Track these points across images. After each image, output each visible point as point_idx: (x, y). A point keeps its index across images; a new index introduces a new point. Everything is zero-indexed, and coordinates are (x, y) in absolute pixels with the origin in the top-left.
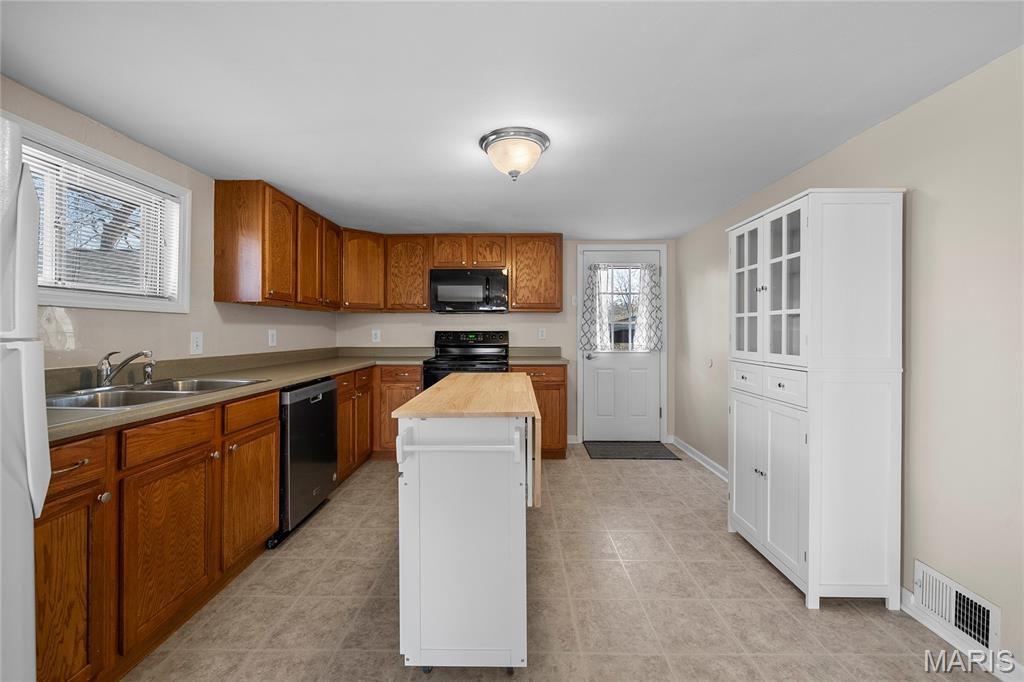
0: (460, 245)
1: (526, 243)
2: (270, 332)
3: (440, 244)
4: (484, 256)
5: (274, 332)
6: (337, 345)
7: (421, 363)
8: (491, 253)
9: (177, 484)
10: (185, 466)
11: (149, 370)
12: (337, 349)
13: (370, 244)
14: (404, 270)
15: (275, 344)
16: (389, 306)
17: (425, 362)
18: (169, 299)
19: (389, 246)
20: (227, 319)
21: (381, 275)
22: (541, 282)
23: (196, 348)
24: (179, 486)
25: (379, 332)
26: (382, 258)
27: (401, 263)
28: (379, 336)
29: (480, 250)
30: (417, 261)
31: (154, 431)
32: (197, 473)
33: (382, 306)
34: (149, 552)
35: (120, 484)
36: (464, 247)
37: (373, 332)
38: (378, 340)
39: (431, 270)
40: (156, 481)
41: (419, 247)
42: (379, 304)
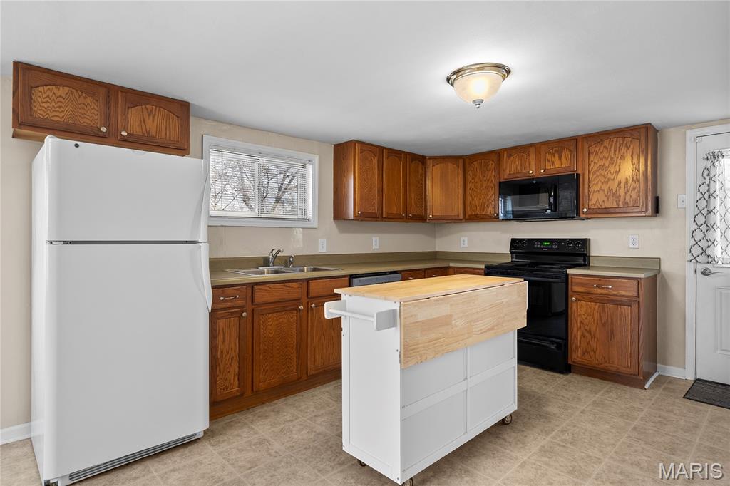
0: (528, 155)
1: (601, 142)
2: (374, 238)
3: (509, 157)
4: (553, 163)
5: (377, 238)
6: (437, 250)
7: (483, 267)
8: (560, 157)
9: (280, 318)
10: (284, 310)
11: (292, 259)
12: (436, 253)
13: (450, 166)
14: (479, 185)
15: (377, 247)
16: (467, 217)
17: (485, 267)
18: (308, 220)
19: (467, 164)
20: (342, 231)
21: (461, 191)
22: (620, 183)
23: (322, 248)
24: (281, 320)
25: (466, 239)
26: (461, 177)
27: (477, 180)
28: (466, 242)
29: (549, 157)
30: (490, 175)
31: (267, 288)
32: (292, 315)
33: (461, 217)
34: (266, 348)
35: (253, 310)
36: (532, 156)
37: (462, 239)
38: (466, 246)
39: (500, 183)
40: (269, 313)
41: (491, 162)
42: (458, 216)
